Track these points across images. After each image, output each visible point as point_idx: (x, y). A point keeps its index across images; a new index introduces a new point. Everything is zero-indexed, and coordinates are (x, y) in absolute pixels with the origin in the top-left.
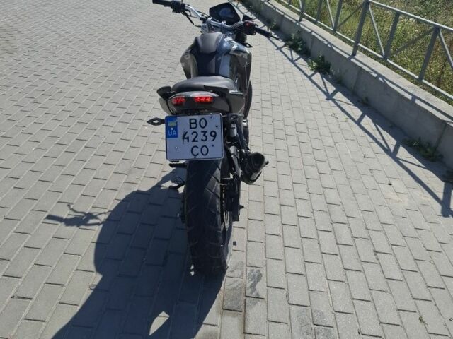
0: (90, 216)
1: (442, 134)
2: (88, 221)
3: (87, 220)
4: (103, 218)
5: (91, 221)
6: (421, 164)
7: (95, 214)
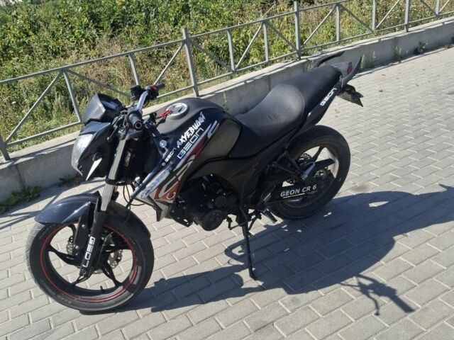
0: (364, 289)
1: (20, 175)
2: (370, 285)
3: (370, 287)
4: (353, 281)
5: (367, 283)
6: (52, 198)
7: (358, 288)
